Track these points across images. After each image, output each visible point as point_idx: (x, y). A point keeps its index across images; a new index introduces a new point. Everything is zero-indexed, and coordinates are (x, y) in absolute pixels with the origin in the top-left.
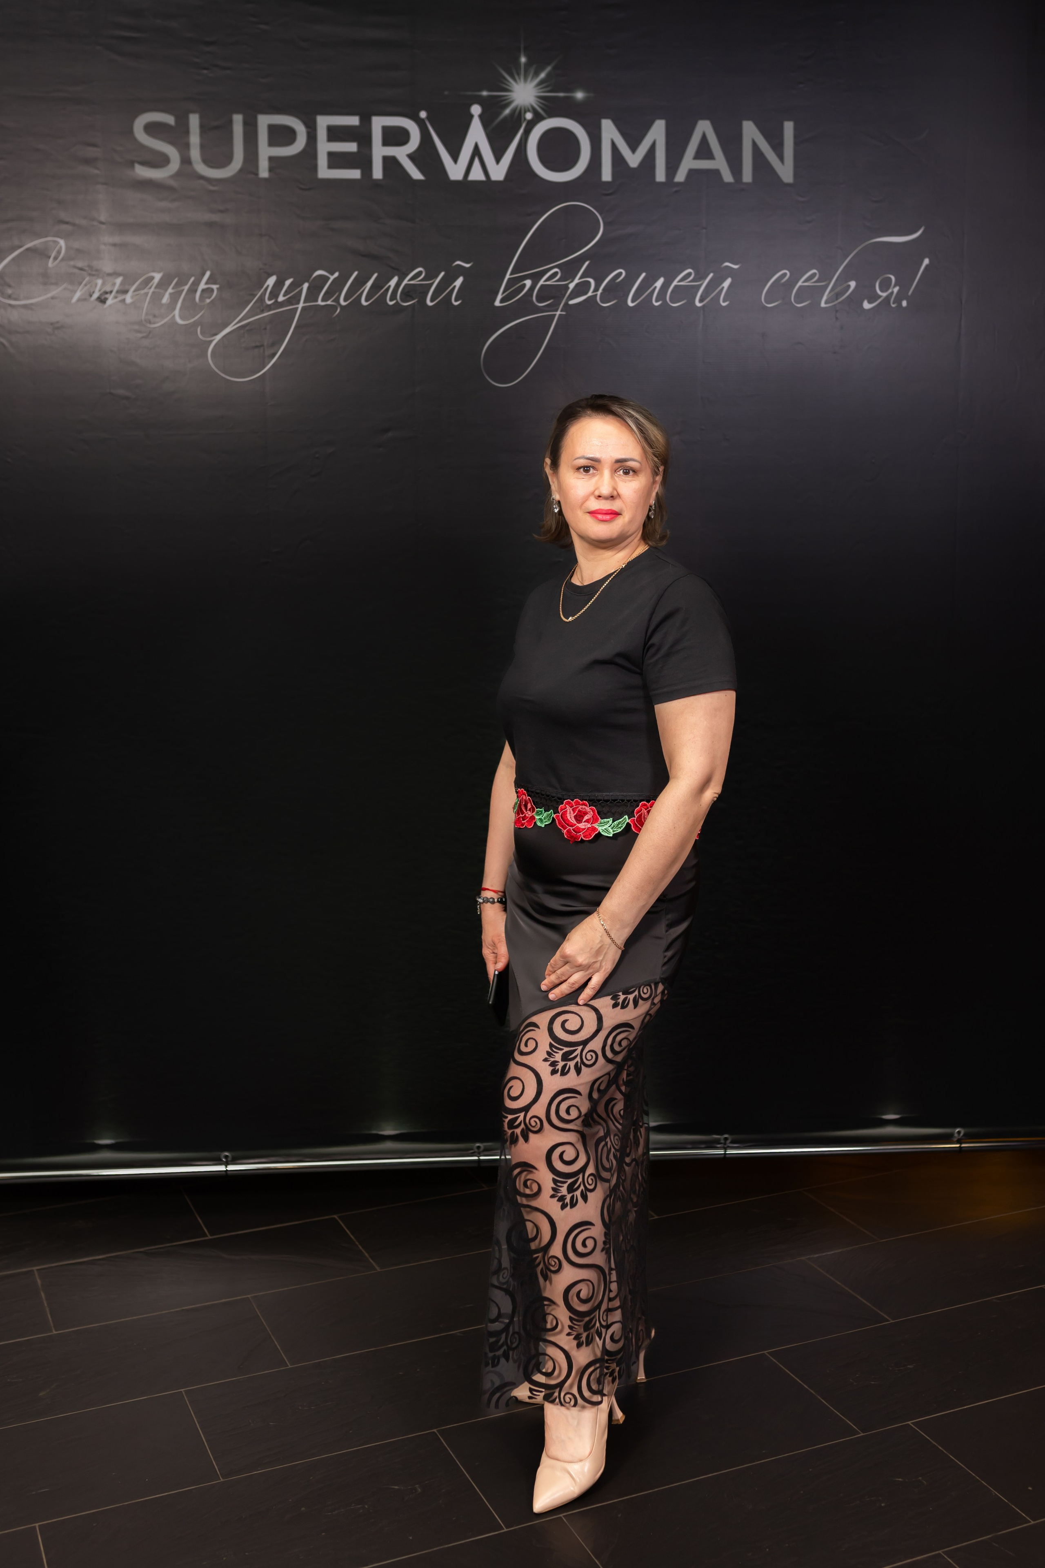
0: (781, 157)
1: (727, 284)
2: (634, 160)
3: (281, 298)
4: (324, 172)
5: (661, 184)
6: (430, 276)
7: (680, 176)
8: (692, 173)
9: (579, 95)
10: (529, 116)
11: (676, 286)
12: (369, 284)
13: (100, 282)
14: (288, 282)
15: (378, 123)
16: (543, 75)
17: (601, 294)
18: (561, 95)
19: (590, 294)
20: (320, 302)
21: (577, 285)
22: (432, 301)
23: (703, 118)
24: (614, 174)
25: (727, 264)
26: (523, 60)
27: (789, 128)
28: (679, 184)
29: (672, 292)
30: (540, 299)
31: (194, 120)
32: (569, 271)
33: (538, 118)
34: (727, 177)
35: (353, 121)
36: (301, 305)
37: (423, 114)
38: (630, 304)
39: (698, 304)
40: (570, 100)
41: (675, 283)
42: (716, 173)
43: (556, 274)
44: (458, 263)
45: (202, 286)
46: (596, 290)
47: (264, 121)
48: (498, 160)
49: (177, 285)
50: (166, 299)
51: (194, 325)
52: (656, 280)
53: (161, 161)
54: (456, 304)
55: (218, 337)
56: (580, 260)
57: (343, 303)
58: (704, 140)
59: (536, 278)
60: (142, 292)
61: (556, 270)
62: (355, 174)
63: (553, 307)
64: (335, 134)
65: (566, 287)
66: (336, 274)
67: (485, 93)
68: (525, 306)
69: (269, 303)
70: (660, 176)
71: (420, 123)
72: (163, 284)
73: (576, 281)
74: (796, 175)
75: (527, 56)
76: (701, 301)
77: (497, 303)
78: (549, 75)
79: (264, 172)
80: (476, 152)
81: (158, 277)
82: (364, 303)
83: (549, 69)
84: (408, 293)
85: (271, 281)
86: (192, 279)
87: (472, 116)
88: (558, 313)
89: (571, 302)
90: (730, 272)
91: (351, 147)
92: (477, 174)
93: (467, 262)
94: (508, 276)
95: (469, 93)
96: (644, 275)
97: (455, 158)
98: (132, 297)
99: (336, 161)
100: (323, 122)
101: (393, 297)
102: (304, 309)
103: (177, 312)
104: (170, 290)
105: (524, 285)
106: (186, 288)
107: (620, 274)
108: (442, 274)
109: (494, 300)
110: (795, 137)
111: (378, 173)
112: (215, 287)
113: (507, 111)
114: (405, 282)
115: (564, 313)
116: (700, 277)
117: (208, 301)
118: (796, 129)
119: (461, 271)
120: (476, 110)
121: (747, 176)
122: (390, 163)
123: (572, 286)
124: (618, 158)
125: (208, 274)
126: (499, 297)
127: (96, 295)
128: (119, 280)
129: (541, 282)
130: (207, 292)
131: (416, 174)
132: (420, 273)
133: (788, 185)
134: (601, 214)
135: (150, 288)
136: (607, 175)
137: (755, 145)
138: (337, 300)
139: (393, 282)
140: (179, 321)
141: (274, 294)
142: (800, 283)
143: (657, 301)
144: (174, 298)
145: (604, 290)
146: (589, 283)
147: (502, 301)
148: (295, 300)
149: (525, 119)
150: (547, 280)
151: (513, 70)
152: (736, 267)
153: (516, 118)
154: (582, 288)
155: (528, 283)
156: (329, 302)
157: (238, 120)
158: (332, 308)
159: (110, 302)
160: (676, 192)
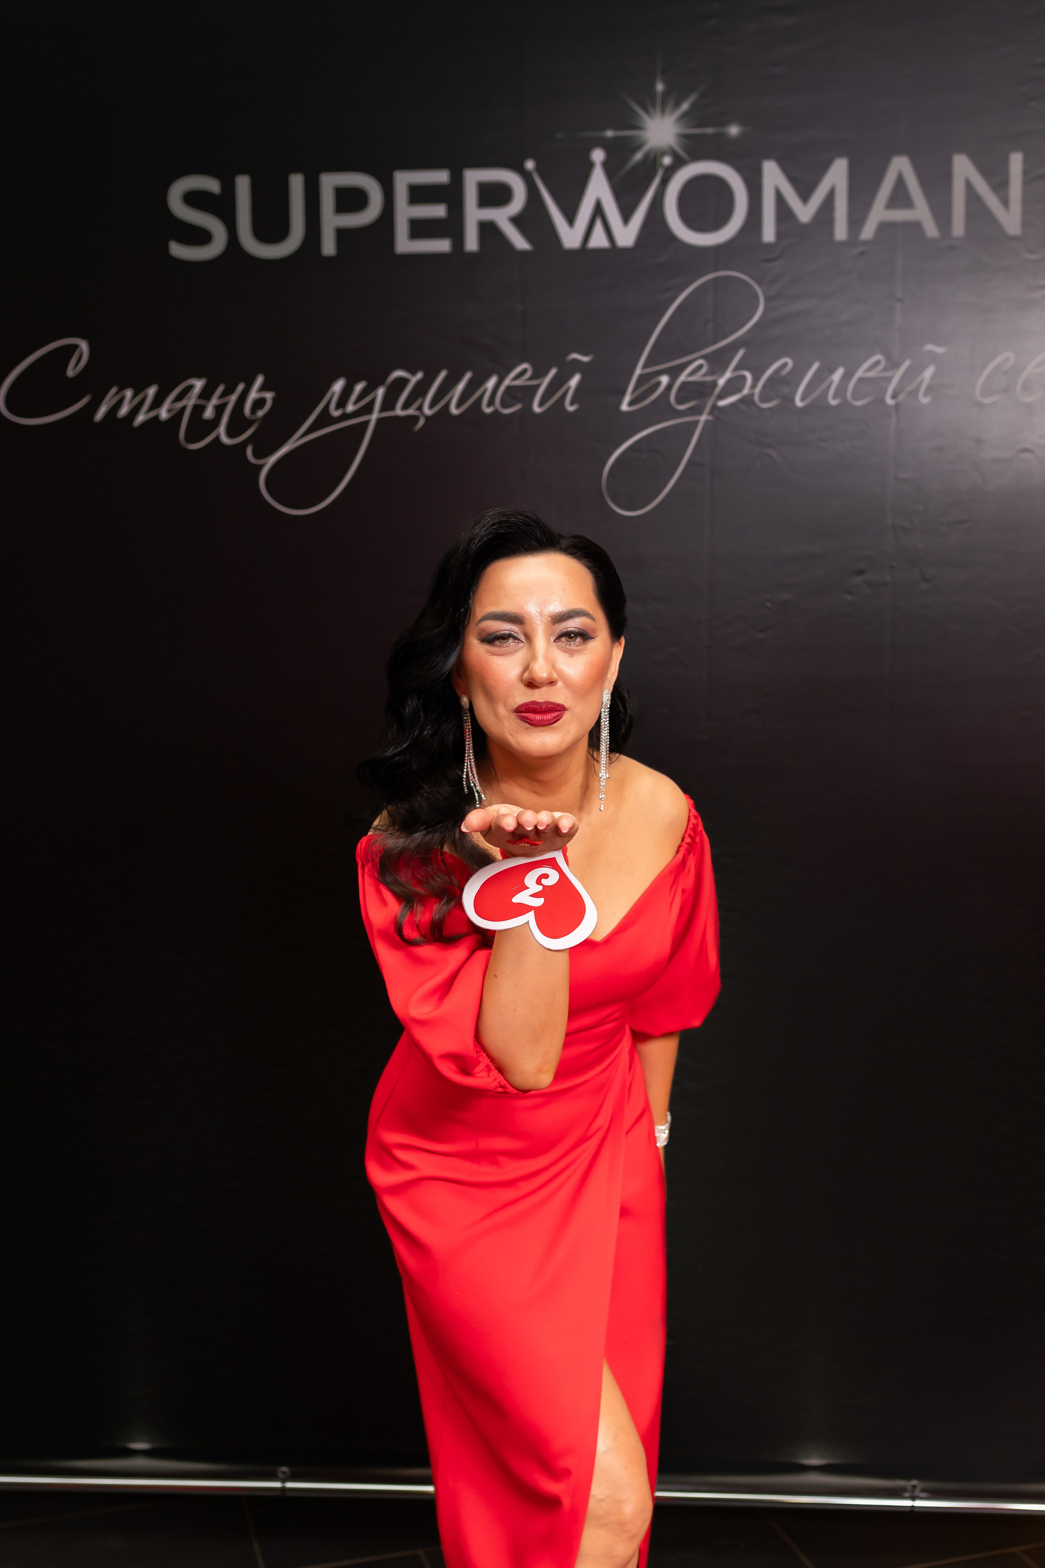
0: (1005, 202)
1: (928, 373)
2: (805, 212)
3: (350, 408)
4: (404, 244)
5: (842, 244)
6: (539, 374)
7: (868, 232)
8: (884, 227)
9: (734, 130)
10: (667, 161)
11: (861, 380)
12: (461, 387)
13: (129, 393)
14: (359, 387)
15: (473, 178)
16: (685, 106)
17: (761, 392)
18: (710, 130)
19: (746, 391)
20: (399, 412)
21: (729, 382)
22: (541, 404)
23: (899, 152)
24: (779, 234)
25: (929, 347)
26: (660, 87)
27: (1016, 161)
28: (865, 243)
29: (856, 386)
30: (680, 400)
31: (243, 185)
32: (718, 362)
33: (679, 163)
34: (931, 230)
35: (441, 177)
36: (374, 416)
37: (530, 165)
38: (799, 403)
39: (890, 402)
40: (721, 138)
41: (859, 373)
42: (916, 226)
43: (700, 367)
44: (575, 356)
45: (253, 395)
46: (754, 386)
47: (330, 182)
48: (626, 217)
49: (222, 396)
50: (209, 413)
51: (244, 444)
52: (832, 371)
53: (202, 237)
54: (571, 409)
55: (273, 459)
56: (733, 348)
57: (427, 411)
58: (900, 183)
59: (674, 373)
60: (179, 405)
61: (701, 362)
62: (443, 246)
63: (697, 411)
64: (419, 195)
65: (714, 384)
66: (419, 376)
67: (610, 134)
68: (662, 409)
69: (336, 413)
70: (841, 232)
71: (527, 177)
72: (206, 394)
73: (728, 375)
74: (1025, 225)
75: (667, 83)
76: (894, 396)
77: (624, 407)
78: (693, 107)
79: (329, 247)
80: (598, 211)
81: (199, 384)
82: (454, 411)
83: (693, 97)
84: (512, 395)
85: (338, 386)
86: (241, 387)
87: (590, 165)
88: (703, 418)
89: (722, 403)
90: (934, 358)
91: (439, 211)
92: (599, 240)
93: (585, 354)
94: (638, 371)
95: (590, 134)
96: (816, 366)
97: (571, 219)
98: (169, 411)
99: (419, 228)
100: (403, 180)
101: (491, 403)
102: (380, 421)
103: (222, 429)
104: (214, 401)
105: (659, 384)
106: (233, 398)
107: (786, 364)
108: (553, 372)
109: (620, 403)
110: (1025, 173)
111: (472, 243)
112: (269, 396)
113: (638, 156)
114: (507, 382)
115: (710, 418)
116: (893, 365)
117: (260, 413)
118: (1026, 161)
119: (577, 366)
120: (598, 156)
121: (958, 227)
122: (488, 230)
123: (722, 382)
124: (783, 211)
125: (260, 380)
126: (627, 399)
127: (124, 411)
128: (152, 391)
129: (682, 378)
130: (259, 404)
131: (520, 243)
132: (524, 371)
133: (1015, 238)
134: (761, 285)
135: (189, 399)
136: (769, 233)
137: (969, 185)
138: (420, 408)
139: (491, 383)
140: (226, 440)
141: (342, 402)
142: (1029, 370)
143: (834, 398)
144: (220, 410)
145: (765, 387)
146: (744, 378)
147: (631, 404)
148: (368, 409)
149: (661, 165)
150: (692, 373)
151: (648, 102)
152: (940, 350)
153: (651, 163)
154: (734, 385)
155: (665, 380)
156: (411, 412)
157: (297, 183)
158: (415, 419)
159: (141, 418)
160: (862, 253)
